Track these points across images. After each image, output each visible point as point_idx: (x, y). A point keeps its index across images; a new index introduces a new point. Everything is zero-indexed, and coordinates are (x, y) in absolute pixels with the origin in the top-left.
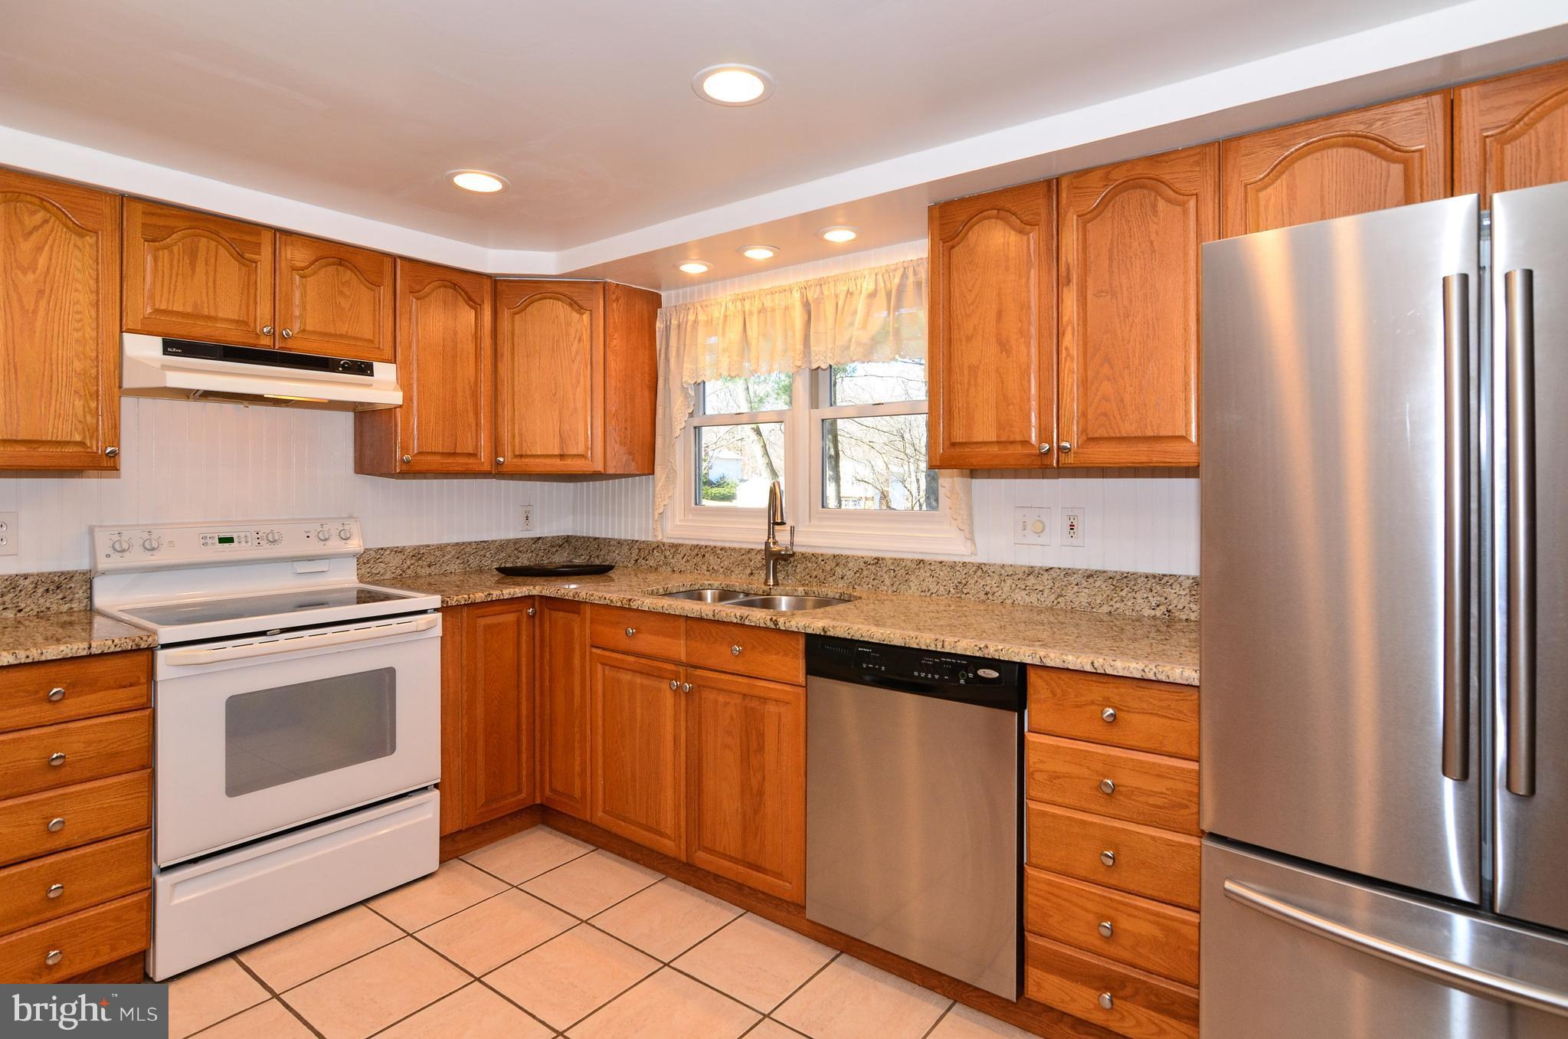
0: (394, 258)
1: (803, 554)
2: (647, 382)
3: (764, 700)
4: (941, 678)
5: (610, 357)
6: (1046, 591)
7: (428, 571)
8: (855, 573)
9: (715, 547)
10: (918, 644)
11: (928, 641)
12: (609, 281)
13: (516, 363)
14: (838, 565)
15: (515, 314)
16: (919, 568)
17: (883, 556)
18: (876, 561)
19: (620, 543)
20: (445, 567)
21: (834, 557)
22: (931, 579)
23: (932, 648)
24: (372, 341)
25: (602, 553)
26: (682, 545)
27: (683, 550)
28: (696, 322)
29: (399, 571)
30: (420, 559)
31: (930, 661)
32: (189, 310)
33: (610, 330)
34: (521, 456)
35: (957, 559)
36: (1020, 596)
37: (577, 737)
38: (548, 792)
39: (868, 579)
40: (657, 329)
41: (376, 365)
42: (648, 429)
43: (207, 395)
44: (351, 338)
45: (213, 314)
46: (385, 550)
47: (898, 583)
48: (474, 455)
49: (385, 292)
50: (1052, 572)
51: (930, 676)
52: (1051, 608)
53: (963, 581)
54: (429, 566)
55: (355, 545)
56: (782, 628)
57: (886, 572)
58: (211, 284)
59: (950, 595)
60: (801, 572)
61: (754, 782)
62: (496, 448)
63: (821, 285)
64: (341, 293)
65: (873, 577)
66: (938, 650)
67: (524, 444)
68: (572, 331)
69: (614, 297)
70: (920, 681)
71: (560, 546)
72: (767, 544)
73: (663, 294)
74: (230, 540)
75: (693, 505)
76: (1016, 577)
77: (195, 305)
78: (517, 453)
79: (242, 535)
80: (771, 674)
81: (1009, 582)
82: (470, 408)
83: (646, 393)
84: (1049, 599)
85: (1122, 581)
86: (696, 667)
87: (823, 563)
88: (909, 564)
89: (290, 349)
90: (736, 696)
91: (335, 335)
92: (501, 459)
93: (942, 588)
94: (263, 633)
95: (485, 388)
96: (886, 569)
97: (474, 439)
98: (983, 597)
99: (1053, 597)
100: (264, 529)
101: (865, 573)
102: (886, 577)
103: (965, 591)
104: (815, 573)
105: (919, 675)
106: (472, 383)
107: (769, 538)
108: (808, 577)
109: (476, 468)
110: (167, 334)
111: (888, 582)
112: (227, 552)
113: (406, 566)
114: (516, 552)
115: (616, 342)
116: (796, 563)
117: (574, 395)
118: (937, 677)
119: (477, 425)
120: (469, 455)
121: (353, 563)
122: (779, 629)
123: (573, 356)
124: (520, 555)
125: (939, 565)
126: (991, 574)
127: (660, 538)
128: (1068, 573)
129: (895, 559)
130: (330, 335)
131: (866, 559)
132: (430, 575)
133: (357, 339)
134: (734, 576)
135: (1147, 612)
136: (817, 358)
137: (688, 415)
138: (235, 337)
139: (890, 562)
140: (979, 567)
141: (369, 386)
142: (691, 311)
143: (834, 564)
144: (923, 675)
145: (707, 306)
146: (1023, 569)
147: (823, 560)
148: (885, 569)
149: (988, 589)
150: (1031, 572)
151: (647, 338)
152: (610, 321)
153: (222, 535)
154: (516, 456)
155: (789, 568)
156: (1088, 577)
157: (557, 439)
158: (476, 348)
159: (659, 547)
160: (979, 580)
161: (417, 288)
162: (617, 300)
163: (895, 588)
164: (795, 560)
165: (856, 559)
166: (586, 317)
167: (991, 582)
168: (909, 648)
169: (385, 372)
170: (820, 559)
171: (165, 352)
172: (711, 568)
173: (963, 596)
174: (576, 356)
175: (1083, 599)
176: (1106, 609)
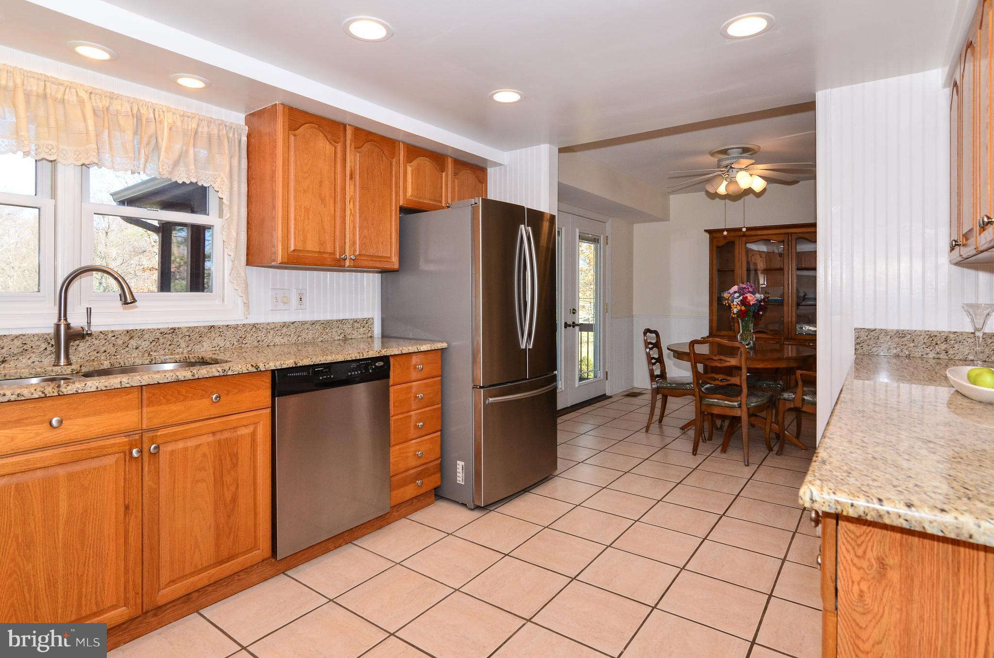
6: (292, 335)
8: (151, 343)
14: (131, 338)
16: (210, 332)
17: (178, 326)
18: (172, 331)
21: (128, 332)
22: (220, 338)
23: (357, 358)
35: (239, 323)
36: (278, 340)
39: (164, 346)
47: (192, 344)
50: (295, 324)
52: (295, 344)
53: (243, 336)
57: (182, 338)
59: (234, 346)
61: (228, 496)
65: (169, 343)
72: (58, 326)
76: (276, 329)
81: (272, 332)
84: (293, 339)
85: (327, 325)
87: (113, 338)
88: (202, 329)
93: (228, 343)
96: (182, 336)
98: (256, 344)
99: (295, 338)
101: (161, 341)
102: (182, 341)
103: (244, 342)
104: (104, 348)
107: (60, 320)
111: (183, 345)
125: (226, 328)
126: (261, 329)
128: (303, 323)
129: (190, 328)
131: (163, 331)
135: (337, 338)
139: (186, 330)
140: (254, 326)
143: (127, 338)
144: (353, 373)
146: (280, 324)
148: (180, 336)
149: (259, 338)
150: (284, 325)
156: (312, 324)
160: (254, 334)
163: (189, 349)
165: (151, 331)
167: (261, 334)
170: (110, 335)
173: (243, 345)
175: (310, 336)
176: (320, 339)
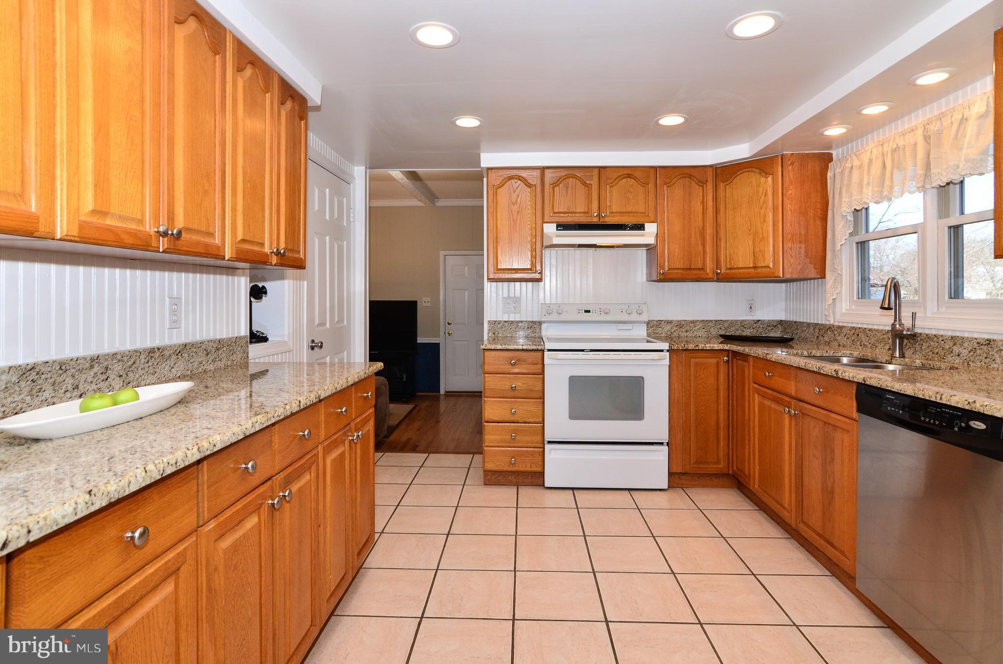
0: (655, 168)
1: (927, 335)
2: (819, 215)
3: (835, 427)
4: (940, 425)
5: (786, 202)
7: (686, 334)
8: (970, 352)
9: (865, 328)
10: (923, 395)
11: (931, 393)
12: (785, 153)
13: (727, 215)
14: (955, 344)
15: (727, 185)
17: (993, 338)
18: (987, 342)
19: (809, 325)
20: (695, 333)
21: (952, 338)
23: (933, 399)
24: (644, 213)
25: (799, 331)
26: (844, 327)
27: (845, 331)
28: (852, 167)
29: (669, 333)
30: (681, 327)
31: (933, 409)
32: (566, 210)
33: (787, 184)
34: (731, 269)
37: (747, 437)
38: (735, 468)
39: (981, 357)
40: (828, 178)
41: (646, 225)
42: (820, 248)
43: (580, 246)
44: (634, 213)
45: (574, 211)
46: (662, 321)
48: (703, 269)
49: (651, 186)
51: (932, 421)
54: (686, 332)
55: (645, 318)
56: (841, 377)
57: (996, 352)
58: (574, 198)
60: (925, 349)
61: (829, 484)
62: (718, 265)
63: (941, 119)
64: (629, 191)
65: (985, 356)
66: (938, 401)
67: (732, 262)
68: (761, 190)
69: (789, 162)
70: (925, 425)
71: (775, 326)
72: (893, 325)
73: (834, 153)
74: (589, 311)
75: (855, 299)
77: (568, 209)
78: (728, 267)
79: (594, 309)
80: (838, 409)
82: (700, 242)
83: (819, 223)
86: (800, 401)
87: (943, 342)
89: (606, 222)
90: (820, 422)
91: (627, 212)
92: (719, 271)
94: (583, 350)
95: (709, 231)
96: (996, 349)
97: (702, 260)
100: (603, 307)
101: (978, 351)
102: (997, 356)
105: (925, 419)
106: (700, 229)
107: (895, 321)
108: (931, 353)
109: (704, 276)
110: (558, 222)
111: (999, 360)
112: (587, 317)
113: (673, 331)
114: (742, 328)
115: (791, 192)
116: (922, 341)
117: (762, 229)
118: (937, 423)
119: (704, 252)
120: (699, 269)
121: (645, 327)
122: (839, 377)
123: (761, 205)
124: (744, 329)
127: (832, 322)
130: (624, 213)
131: (979, 341)
132: (687, 336)
133: (637, 213)
134: (877, 350)
136: (935, 178)
137: (848, 235)
138: (583, 220)
141: (643, 235)
142: (849, 161)
143: (952, 344)
144: (927, 420)
145: (859, 155)
147: (943, 340)
151: (819, 185)
152: (787, 180)
153: (586, 309)
154: (728, 269)
155: (917, 346)
157: (752, 257)
158: (703, 210)
159: (830, 328)
161: (668, 181)
162: (792, 164)
164: (921, 340)
165: (970, 340)
166: (770, 179)
168: (917, 397)
169: (651, 228)
170: (941, 339)
171: (557, 230)
172: (862, 344)
174: (763, 205)
